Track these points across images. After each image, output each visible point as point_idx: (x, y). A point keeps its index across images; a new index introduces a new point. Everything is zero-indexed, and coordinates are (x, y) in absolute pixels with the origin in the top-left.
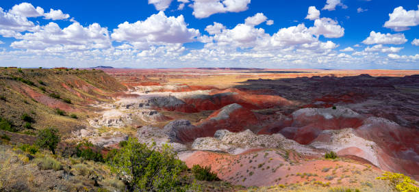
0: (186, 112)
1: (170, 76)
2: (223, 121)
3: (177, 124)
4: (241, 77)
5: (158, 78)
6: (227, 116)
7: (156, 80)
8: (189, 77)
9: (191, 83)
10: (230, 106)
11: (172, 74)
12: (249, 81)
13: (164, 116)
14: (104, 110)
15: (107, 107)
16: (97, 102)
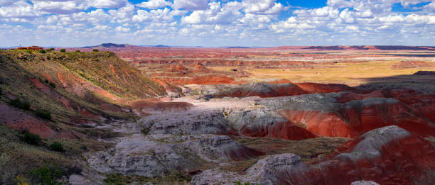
0: (289, 138)
1: (254, 63)
2: (368, 163)
3: (274, 165)
4: (405, 65)
5: (228, 69)
6: (376, 153)
7: (227, 73)
8: (291, 65)
9: (300, 77)
10: (382, 130)
11: (256, 59)
12: (419, 73)
13: (246, 148)
14: (117, 135)
15: (122, 130)
16: (103, 119)
